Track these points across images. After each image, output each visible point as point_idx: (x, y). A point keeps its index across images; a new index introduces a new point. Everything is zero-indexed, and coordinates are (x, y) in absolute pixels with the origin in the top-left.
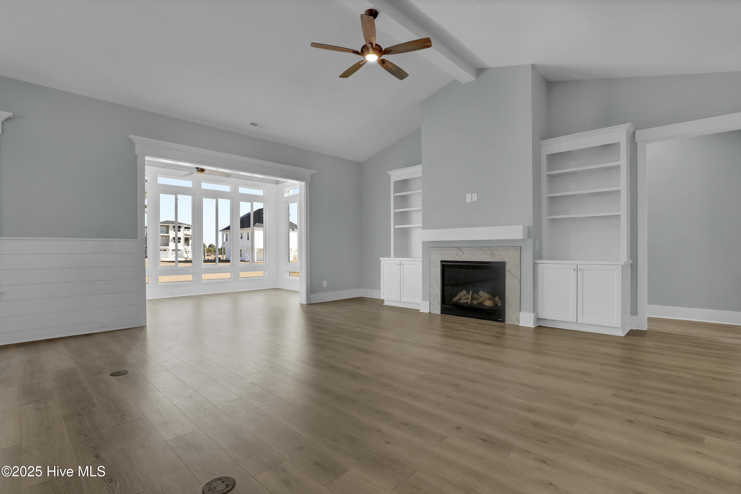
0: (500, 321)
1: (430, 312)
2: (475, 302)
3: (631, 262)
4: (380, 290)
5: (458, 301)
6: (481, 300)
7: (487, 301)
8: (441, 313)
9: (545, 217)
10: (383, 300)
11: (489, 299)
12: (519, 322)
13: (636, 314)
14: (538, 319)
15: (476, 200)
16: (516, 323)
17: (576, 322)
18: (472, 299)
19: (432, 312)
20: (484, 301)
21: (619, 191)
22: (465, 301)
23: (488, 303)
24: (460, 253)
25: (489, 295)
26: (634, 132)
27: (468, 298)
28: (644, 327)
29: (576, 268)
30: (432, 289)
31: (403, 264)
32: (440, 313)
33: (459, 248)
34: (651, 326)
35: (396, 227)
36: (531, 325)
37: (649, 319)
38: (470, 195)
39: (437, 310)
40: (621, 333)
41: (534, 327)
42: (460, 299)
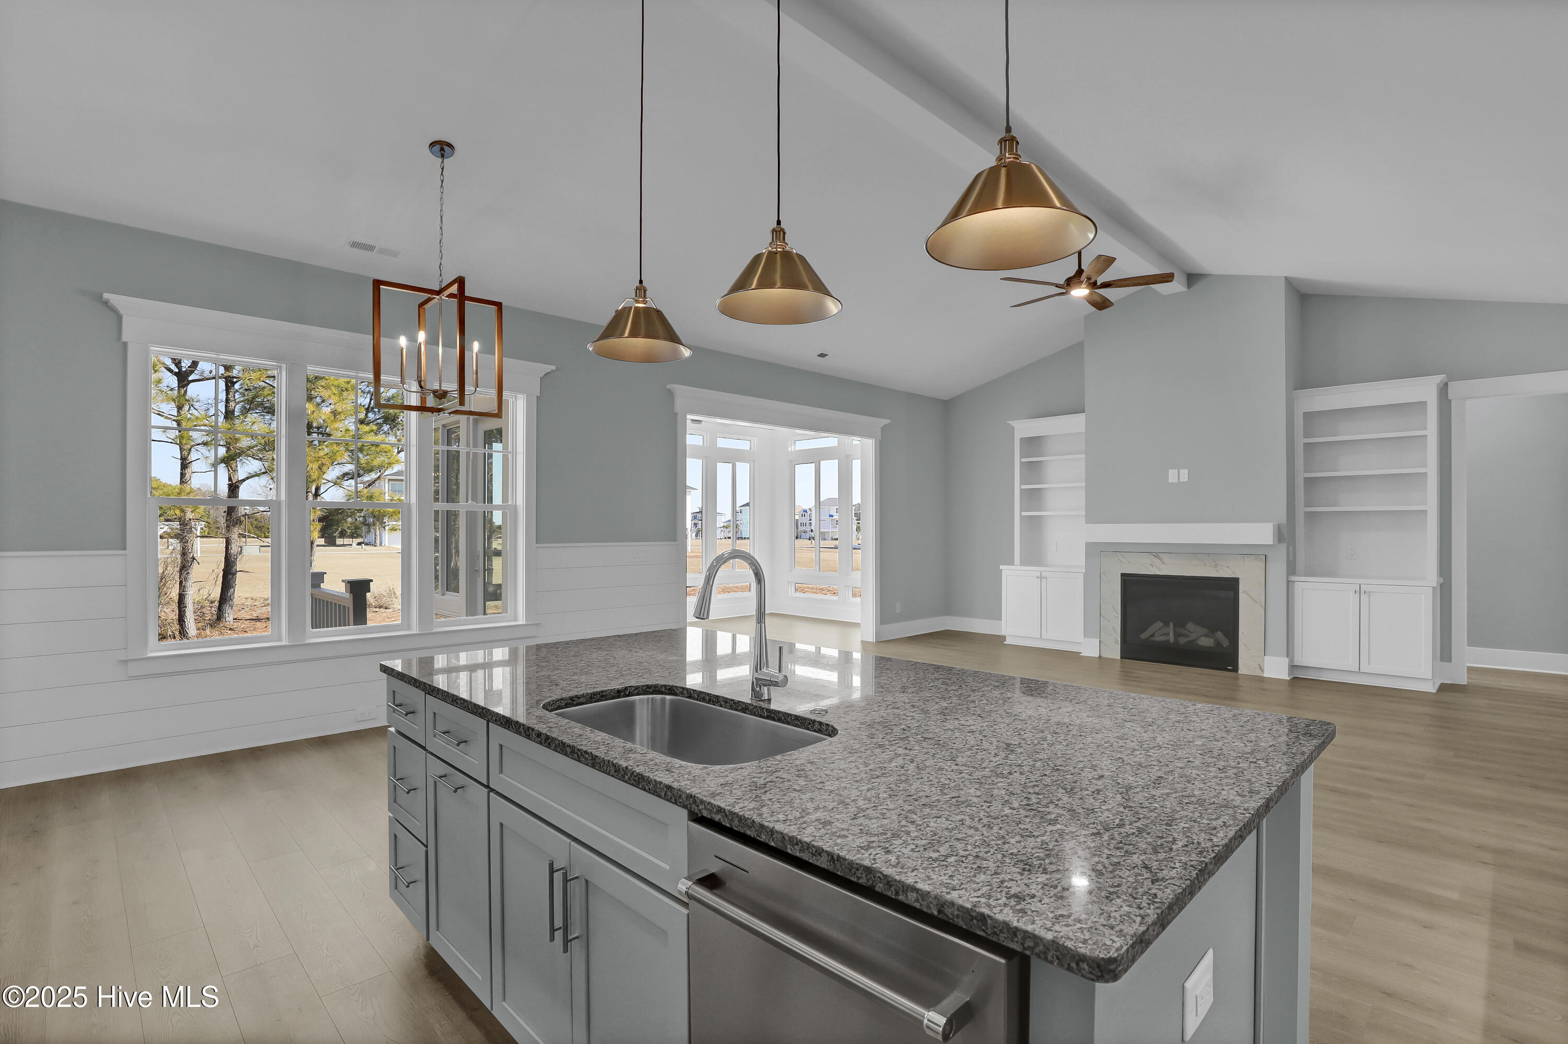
0: (1230, 670)
1: (1100, 656)
2: (1182, 640)
3: (1442, 580)
4: (1001, 619)
5: (1151, 639)
6: (1192, 637)
7: (1203, 638)
8: (1121, 658)
9: (1301, 509)
10: (1005, 637)
11: (1206, 636)
12: (1263, 671)
13: (1450, 661)
14: (1293, 667)
15: (1186, 479)
16: (1258, 673)
17: (1358, 671)
18: (1177, 635)
19: (1103, 655)
20: (1198, 638)
21: (1425, 475)
22: (1162, 638)
23: (1206, 642)
24: (1157, 561)
25: (1206, 629)
26: (1446, 385)
27: (1168, 634)
28: (1463, 680)
29: (1358, 590)
30: (1106, 619)
31: (1046, 578)
32: (1119, 658)
33: (1157, 555)
34: (1471, 679)
35: (1024, 514)
36: (1285, 676)
37: (1470, 669)
38: (1176, 471)
39: (1114, 652)
40: (1431, 688)
41: (1289, 679)
42: (1152, 636)
